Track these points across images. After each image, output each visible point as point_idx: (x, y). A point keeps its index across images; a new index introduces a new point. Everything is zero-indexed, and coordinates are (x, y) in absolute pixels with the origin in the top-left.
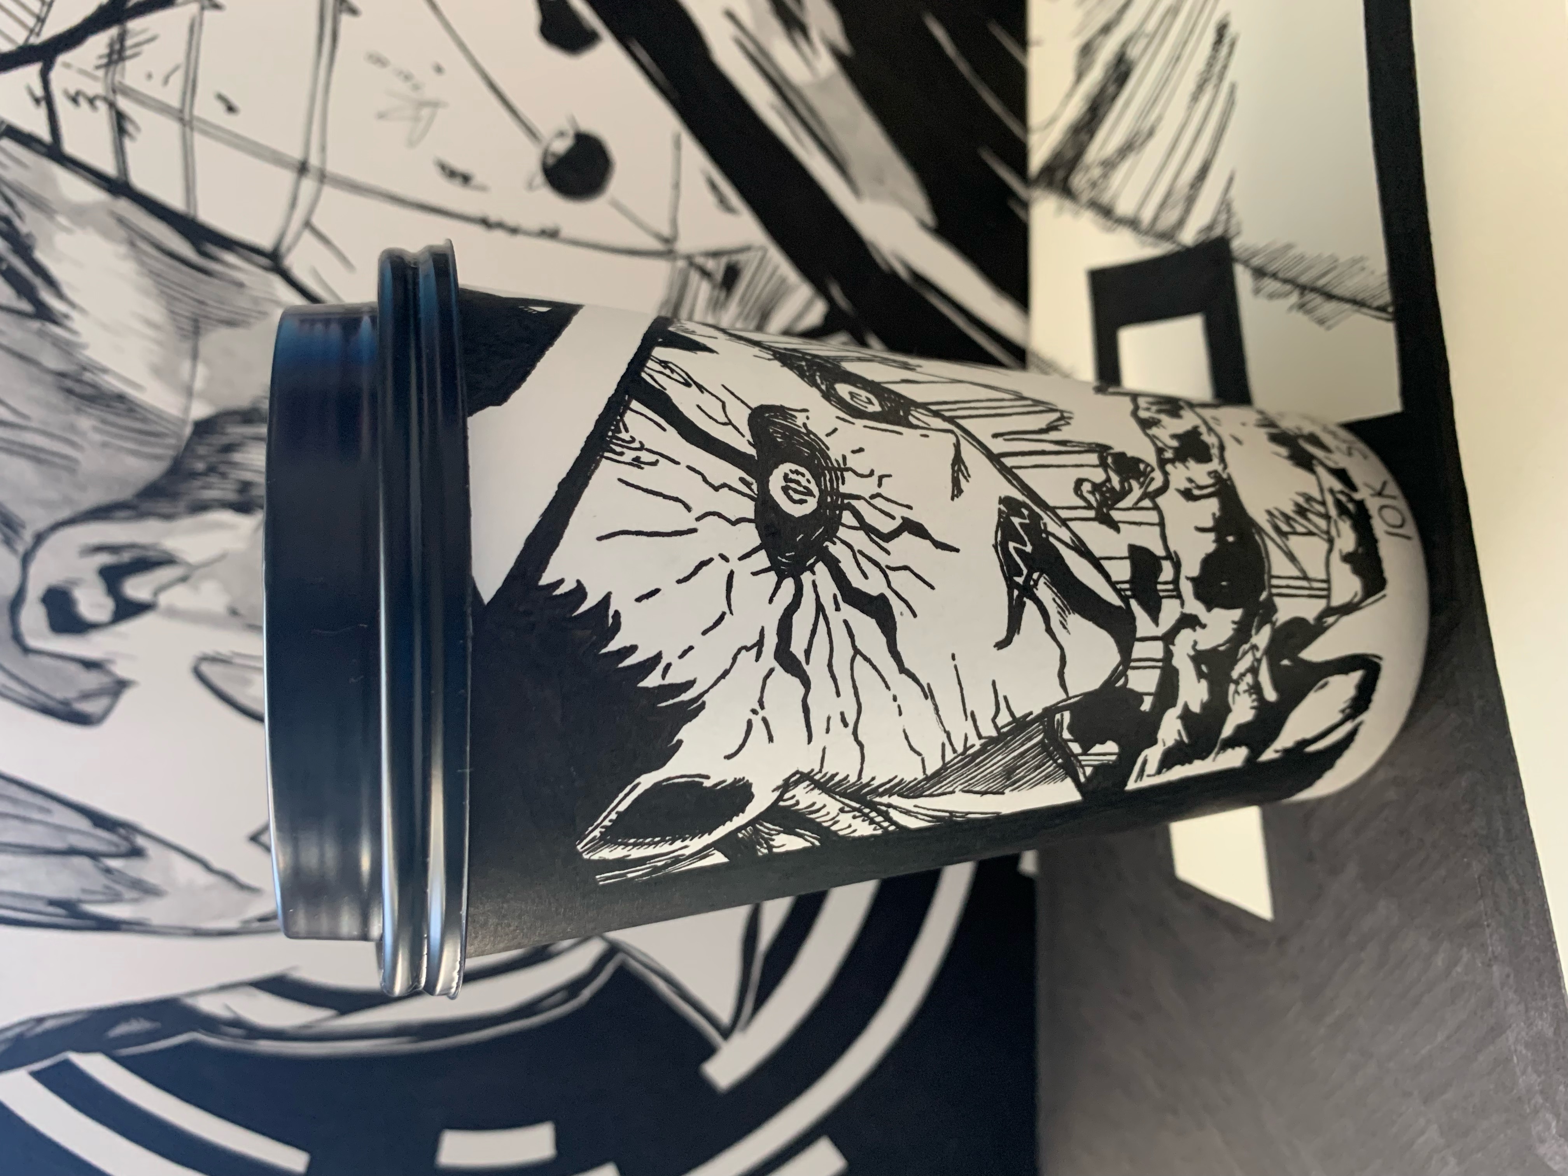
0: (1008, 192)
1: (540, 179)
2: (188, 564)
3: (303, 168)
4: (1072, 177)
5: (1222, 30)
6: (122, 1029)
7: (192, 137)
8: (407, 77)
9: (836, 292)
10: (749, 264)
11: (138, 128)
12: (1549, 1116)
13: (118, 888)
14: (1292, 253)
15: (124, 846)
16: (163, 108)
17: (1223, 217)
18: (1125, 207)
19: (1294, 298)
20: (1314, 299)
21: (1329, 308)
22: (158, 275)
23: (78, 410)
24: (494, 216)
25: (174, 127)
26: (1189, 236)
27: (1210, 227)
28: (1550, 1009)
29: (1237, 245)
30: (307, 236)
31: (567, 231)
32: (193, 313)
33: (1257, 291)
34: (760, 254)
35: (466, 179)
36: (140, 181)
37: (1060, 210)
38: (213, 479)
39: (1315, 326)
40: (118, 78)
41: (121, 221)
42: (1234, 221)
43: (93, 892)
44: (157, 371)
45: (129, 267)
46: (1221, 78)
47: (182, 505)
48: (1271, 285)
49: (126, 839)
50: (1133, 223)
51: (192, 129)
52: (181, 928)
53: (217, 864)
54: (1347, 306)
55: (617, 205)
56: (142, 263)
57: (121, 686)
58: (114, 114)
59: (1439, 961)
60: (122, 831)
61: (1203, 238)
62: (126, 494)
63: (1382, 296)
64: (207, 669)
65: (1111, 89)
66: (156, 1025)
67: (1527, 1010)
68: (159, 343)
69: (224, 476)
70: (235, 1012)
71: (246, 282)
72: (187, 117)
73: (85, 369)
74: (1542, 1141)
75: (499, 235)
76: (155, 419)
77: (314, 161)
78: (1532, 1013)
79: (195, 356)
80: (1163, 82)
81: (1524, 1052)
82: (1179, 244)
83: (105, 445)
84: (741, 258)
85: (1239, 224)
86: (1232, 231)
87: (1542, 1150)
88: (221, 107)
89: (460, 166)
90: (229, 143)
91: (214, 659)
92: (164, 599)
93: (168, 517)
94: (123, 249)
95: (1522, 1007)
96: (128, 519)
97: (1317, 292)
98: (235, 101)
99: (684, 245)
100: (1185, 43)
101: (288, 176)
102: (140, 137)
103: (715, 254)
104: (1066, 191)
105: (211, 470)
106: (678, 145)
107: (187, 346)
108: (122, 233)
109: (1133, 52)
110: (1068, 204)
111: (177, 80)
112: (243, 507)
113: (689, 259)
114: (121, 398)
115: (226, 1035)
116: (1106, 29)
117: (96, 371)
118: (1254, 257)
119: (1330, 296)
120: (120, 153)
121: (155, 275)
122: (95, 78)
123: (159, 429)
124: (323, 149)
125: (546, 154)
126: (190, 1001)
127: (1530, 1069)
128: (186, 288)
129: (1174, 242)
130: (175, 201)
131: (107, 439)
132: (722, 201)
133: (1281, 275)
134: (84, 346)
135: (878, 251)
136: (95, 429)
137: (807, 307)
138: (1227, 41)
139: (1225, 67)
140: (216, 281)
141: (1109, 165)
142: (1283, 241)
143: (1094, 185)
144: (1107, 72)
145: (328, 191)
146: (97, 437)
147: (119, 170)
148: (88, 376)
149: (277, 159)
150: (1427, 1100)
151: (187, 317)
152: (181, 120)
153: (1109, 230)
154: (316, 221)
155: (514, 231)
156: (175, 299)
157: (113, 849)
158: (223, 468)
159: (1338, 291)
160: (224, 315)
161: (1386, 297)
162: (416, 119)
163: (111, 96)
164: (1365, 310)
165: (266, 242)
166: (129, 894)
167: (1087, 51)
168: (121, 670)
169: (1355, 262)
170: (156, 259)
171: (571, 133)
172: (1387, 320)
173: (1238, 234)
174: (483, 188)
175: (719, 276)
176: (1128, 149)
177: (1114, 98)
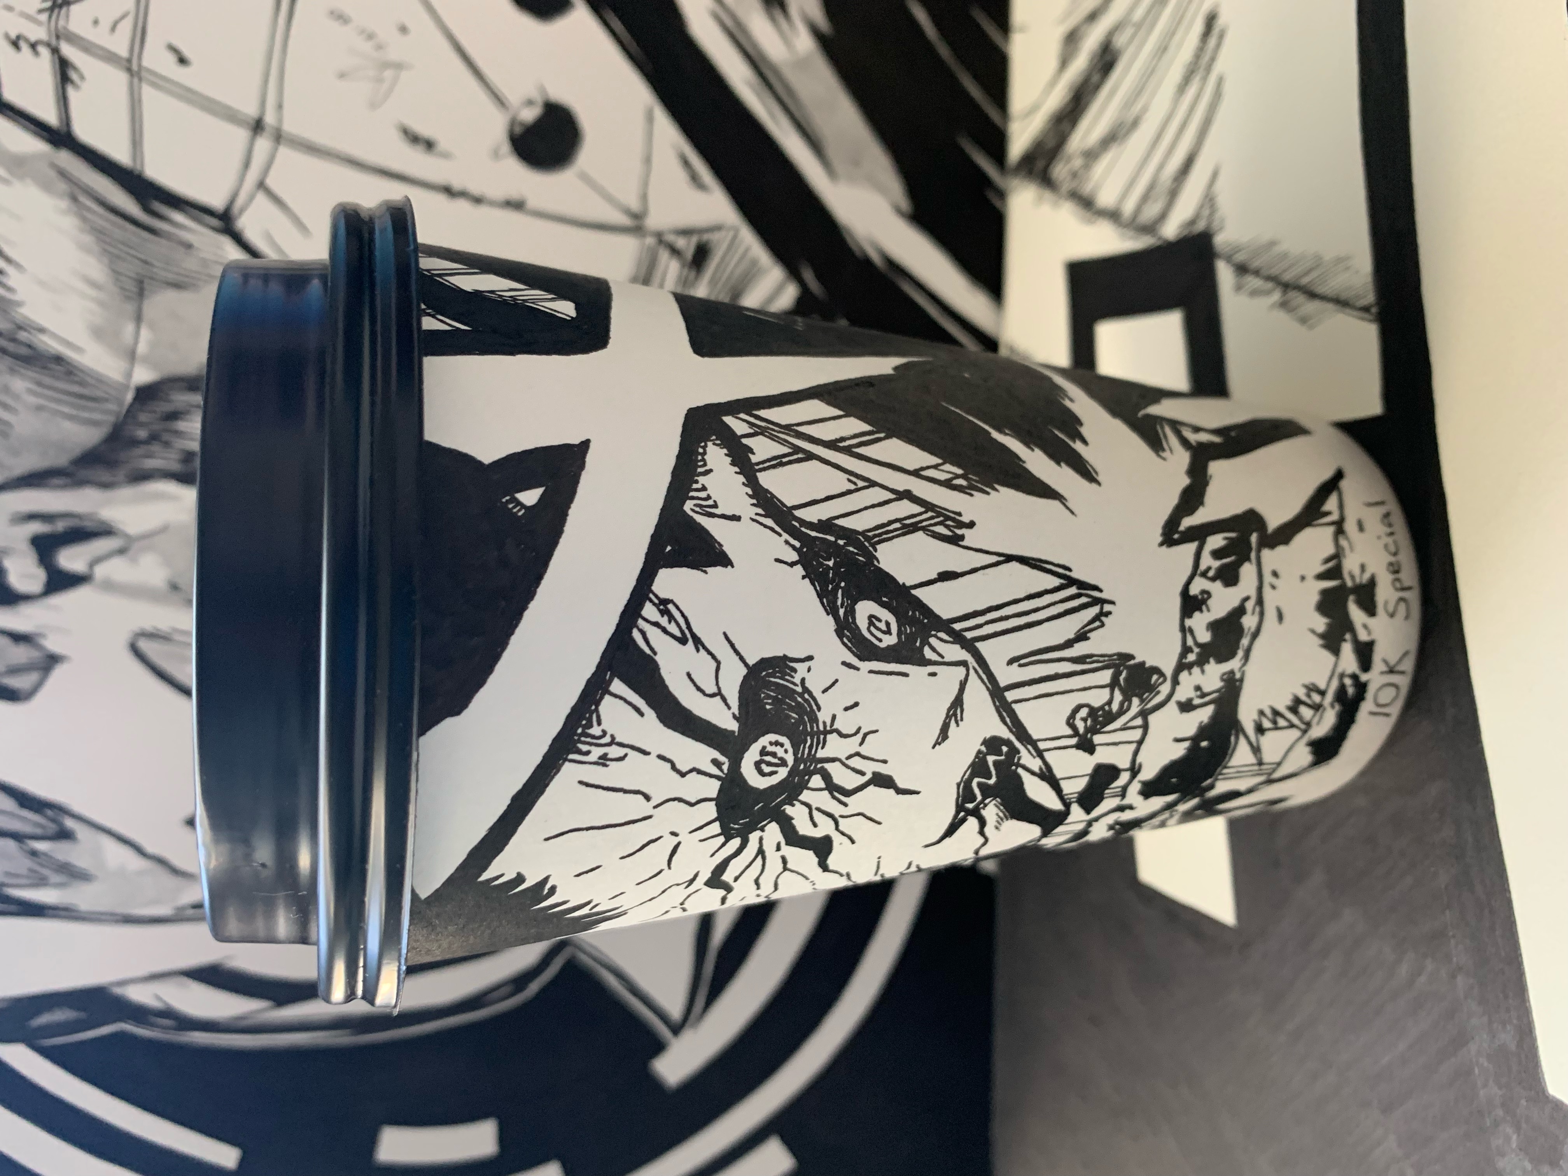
0: (986, 181)
1: (506, 147)
2: (127, 536)
3: (258, 126)
4: (1051, 166)
5: (1211, 20)
6: (44, 1019)
7: (140, 88)
8: (370, 37)
9: (808, 275)
10: (720, 243)
11: (82, 77)
12: (1509, 1130)
13: (46, 872)
14: (1277, 249)
15: (52, 828)
16: (110, 57)
17: (1206, 212)
18: (1106, 198)
19: (1276, 296)
20: (1296, 297)
21: (1311, 307)
22: (101, 232)
23: (12, 371)
24: (457, 184)
25: (122, 77)
26: (1171, 230)
27: (1192, 222)
28: (1515, 1021)
29: (1220, 240)
30: (261, 198)
31: (532, 203)
32: (137, 274)
33: (1238, 288)
34: (731, 234)
35: (429, 145)
36: (83, 132)
37: (1040, 200)
38: (156, 448)
39: (1296, 325)
40: (61, 23)
41: (63, 174)
42: (1218, 215)
43: (17, 876)
44: (98, 333)
45: (69, 223)
46: (1209, 69)
47: (121, 474)
48: (1253, 282)
49: (53, 821)
50: (1113, 215)
51: (140, 80)
52: (112, 914)
53: (150, 849)
54: (1330, 306)
55: (585, 178)
56: (84, 219)
57: (52, 660)
58: (57, 61)
59: (1404, 970)
60: (49, 812)
61: (1185, 233)
62: (61, 460)
63: (1365, 297)
64: (144, 645)
65: (1096, 78)
66: (82, 1015)
67: (1490, 1022)
68: (101, 304)
69: (167, 444)
70: (165, 1002)
71: (196, 244)
72: (135, 67)
73: (20, 328)
74: (1503, 1155)
75: (462, 204)
76: (93, 382)
77: (270, 119)
78: (1495, 1025)
79: (138, 319)
80: (1150, 73)
81: (1486, 1064)
82: (1160, 238)
83: (39, 408)
84: (714, 237)
85: (1223, 220)
86: (1215, 225)
87: (1501, 1163)
88: (172, 59)
89: (423, 130)
90: (180, 97)
91: (153, 636)
92: (100, 571)
93: (106, 486)
94: (64, 204)
95: (1485, 1019)
96: (64, 487)
97: (1299, 291)
98: (187, 53)
99: (655, 221)
100: (1173, 33)
101: (242, 135)
102: (84, 86)
103: (686, 232)
104: (1046, 180)
105: (154, 438)
106: (650, 118)
107: (130, 308)
108: (62, 186)
109: (1120, 41)
110: (1048, 194)
111: (126, 27)
112: (184, 478)
113: (659, 237)
114: (59, 359)
115: (157, 1026)
116: (1093, 17)
117: (32, 331)
118: (1237, 252)
119: (1313, 295)
120: (63, 101)
121: (99, 233)
122: (39, 23)
123: (98, 393)
124: (280, 107)
125: (513, 122)
126: (118, 991)
127: (1491, 1082)
128: (131, 248)
129: (1154, 236)
130: (121, 155)
131: (41, 401)
132: (694, 178)
133: (1264, 272)
134: (19, 304)
135: (853, 238)
136: (30, 391)
137: (778, 291)
138: (1215, 32)
139: (1213, 59)
140: (163, 242)
141: (1091, 156)
142: (1266, 237)
143: (1074, 175)
144: (1092, 60)
145: (284, 153)
146: (32, 400)
147: (61, 119)
148: (23, 336)
149: (231, 116)
150: (1387, 1109)
151: (130, 277)
152: (129, 70)
153: (1090, 222)
154: (270, 182)
155: (478, 200)
156: (118, 257)
157: (38, 831)
158: (166, 437)
159: (1320, 290)
160: (171, 277)
161: (1370, 298)
162: (379, 80)
163: (54, 42)
164: (1348, 311)
165: (217, 202)
166: (55, 878)
167: (1072, 39)
168: (52, 644)
169: (1339, 260)
170: (101, 216)
171: (540, 101)
172: (1370, 321)
173: (1221, 229)
174: (446, 155)
175: (689, 253)
176: (1111, 139)
177: (1097, 87)
